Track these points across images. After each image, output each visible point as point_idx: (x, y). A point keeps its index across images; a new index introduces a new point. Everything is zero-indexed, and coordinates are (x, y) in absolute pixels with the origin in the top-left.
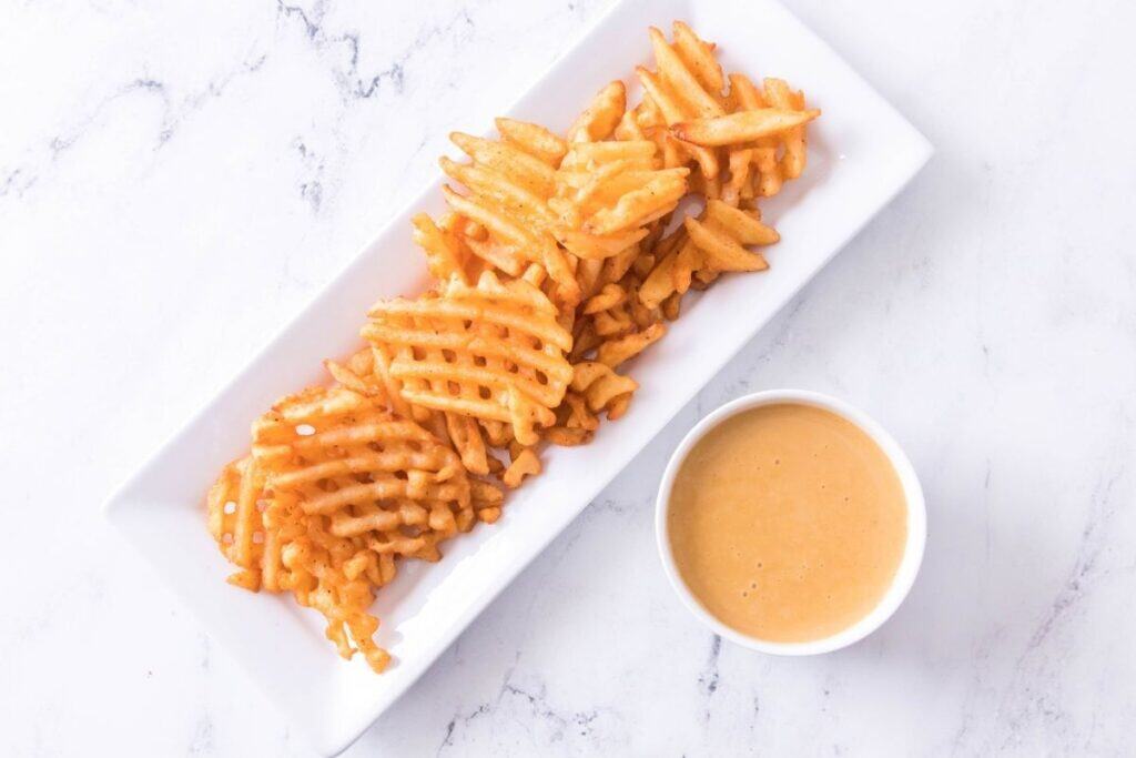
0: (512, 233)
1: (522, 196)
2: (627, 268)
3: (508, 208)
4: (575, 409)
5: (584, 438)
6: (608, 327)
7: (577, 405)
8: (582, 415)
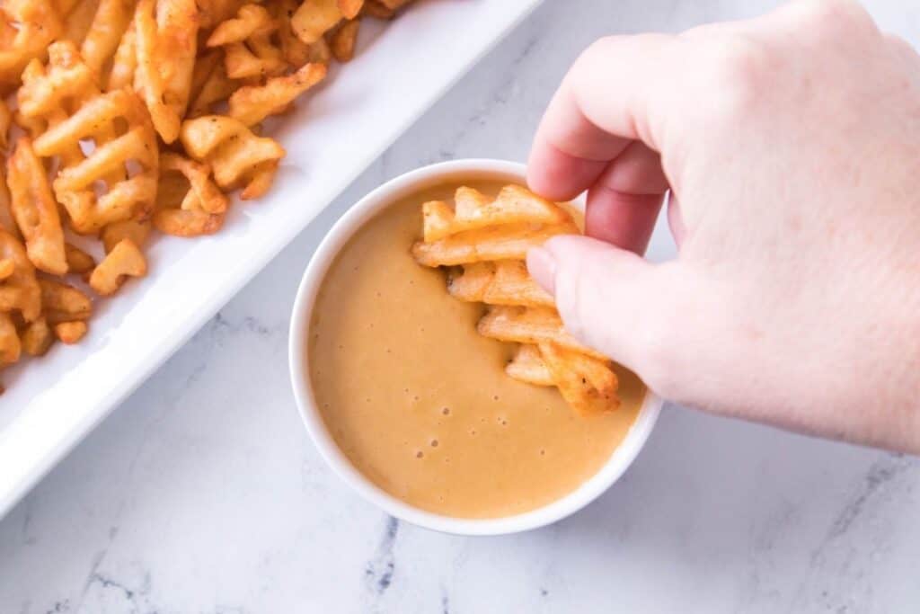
4: (193, 183)
5: (206, 224)
6: (243, 65)
7: (197, 177)
8: (203, 193)
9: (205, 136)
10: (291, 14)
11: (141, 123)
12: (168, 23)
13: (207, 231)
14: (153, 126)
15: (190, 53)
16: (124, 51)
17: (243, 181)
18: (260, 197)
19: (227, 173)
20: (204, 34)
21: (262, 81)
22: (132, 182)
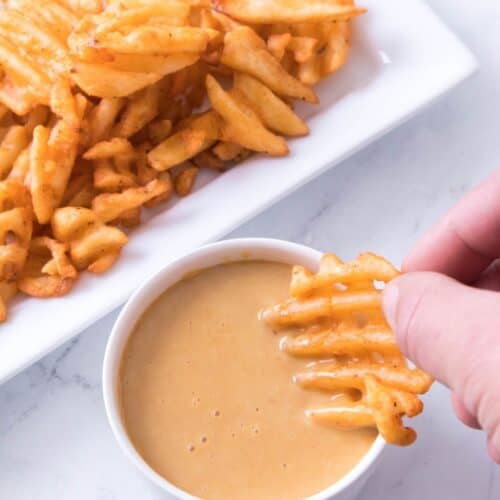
0: (27, 71)
1: (45, 40)
2: (140, 126)
3: (30, 52)
4: (54, 254)
5: (59, 287)
6: (106, 178)
7: (57, 251)
8: (60, 260)
9: (69, 217)
10: (148, 152)
11: (24, 205)
12: (57, 139)
13: (58, 294)
14: (32, 208)
15: (69, 162)
16: (22, 160)
17: (91, 259)
18: (102, 273)
19: (80, 250)
20: (82, 148)
21: (120, 189)
22: (8, 247)
